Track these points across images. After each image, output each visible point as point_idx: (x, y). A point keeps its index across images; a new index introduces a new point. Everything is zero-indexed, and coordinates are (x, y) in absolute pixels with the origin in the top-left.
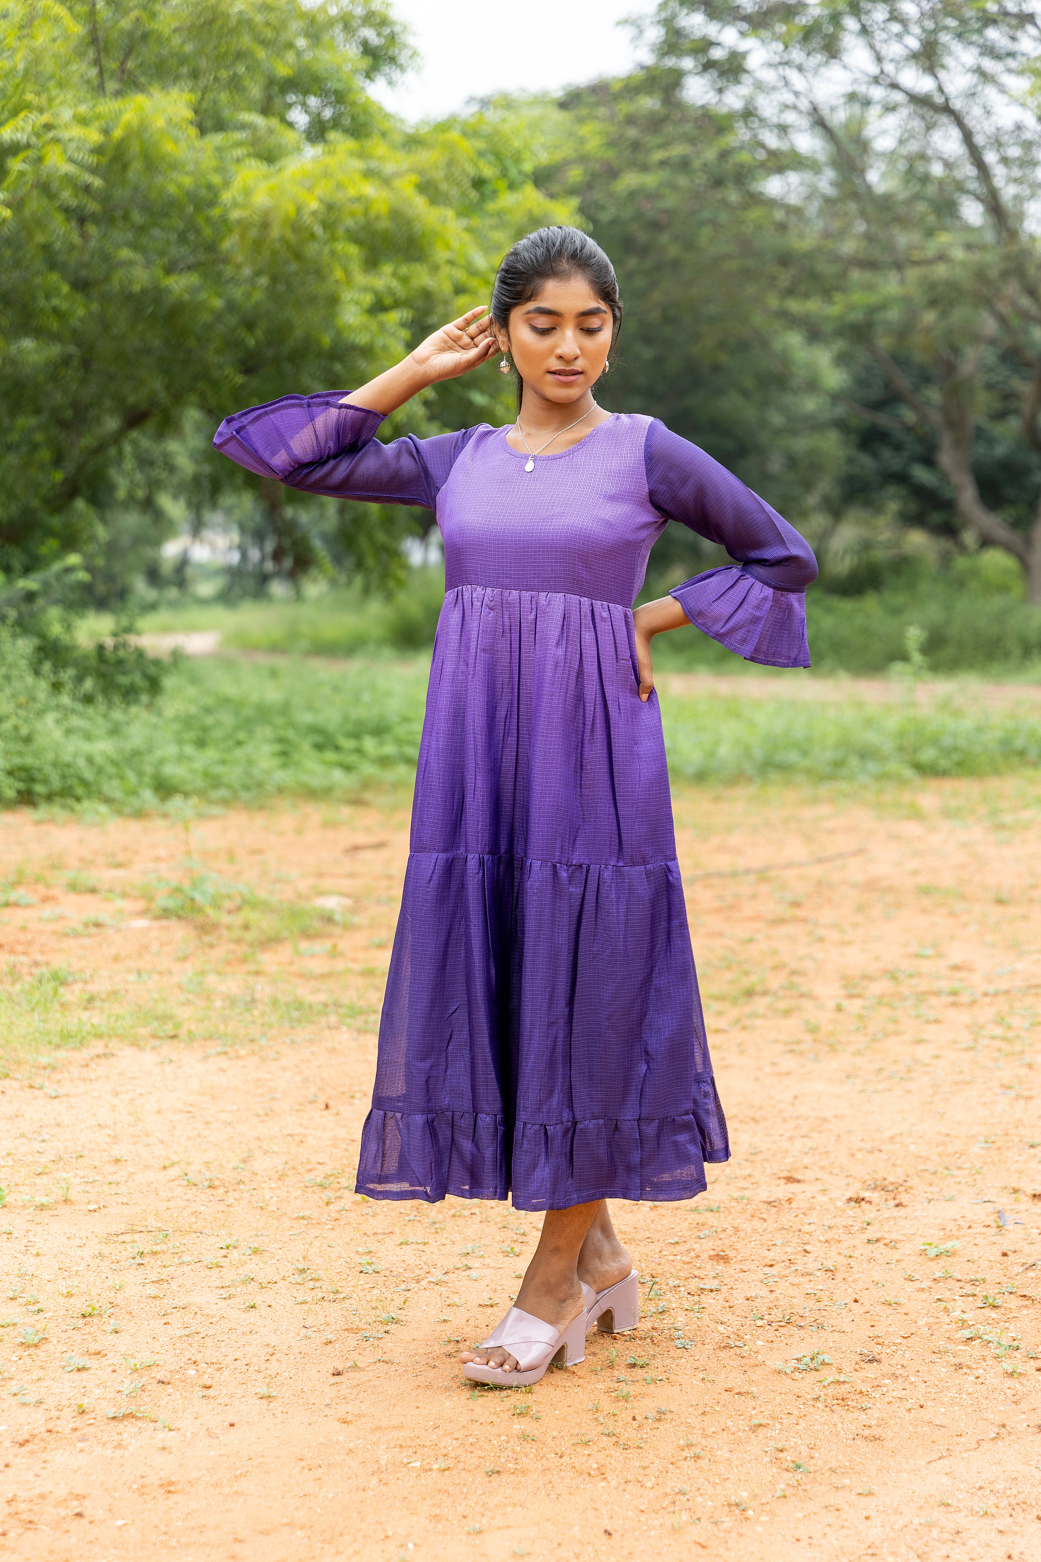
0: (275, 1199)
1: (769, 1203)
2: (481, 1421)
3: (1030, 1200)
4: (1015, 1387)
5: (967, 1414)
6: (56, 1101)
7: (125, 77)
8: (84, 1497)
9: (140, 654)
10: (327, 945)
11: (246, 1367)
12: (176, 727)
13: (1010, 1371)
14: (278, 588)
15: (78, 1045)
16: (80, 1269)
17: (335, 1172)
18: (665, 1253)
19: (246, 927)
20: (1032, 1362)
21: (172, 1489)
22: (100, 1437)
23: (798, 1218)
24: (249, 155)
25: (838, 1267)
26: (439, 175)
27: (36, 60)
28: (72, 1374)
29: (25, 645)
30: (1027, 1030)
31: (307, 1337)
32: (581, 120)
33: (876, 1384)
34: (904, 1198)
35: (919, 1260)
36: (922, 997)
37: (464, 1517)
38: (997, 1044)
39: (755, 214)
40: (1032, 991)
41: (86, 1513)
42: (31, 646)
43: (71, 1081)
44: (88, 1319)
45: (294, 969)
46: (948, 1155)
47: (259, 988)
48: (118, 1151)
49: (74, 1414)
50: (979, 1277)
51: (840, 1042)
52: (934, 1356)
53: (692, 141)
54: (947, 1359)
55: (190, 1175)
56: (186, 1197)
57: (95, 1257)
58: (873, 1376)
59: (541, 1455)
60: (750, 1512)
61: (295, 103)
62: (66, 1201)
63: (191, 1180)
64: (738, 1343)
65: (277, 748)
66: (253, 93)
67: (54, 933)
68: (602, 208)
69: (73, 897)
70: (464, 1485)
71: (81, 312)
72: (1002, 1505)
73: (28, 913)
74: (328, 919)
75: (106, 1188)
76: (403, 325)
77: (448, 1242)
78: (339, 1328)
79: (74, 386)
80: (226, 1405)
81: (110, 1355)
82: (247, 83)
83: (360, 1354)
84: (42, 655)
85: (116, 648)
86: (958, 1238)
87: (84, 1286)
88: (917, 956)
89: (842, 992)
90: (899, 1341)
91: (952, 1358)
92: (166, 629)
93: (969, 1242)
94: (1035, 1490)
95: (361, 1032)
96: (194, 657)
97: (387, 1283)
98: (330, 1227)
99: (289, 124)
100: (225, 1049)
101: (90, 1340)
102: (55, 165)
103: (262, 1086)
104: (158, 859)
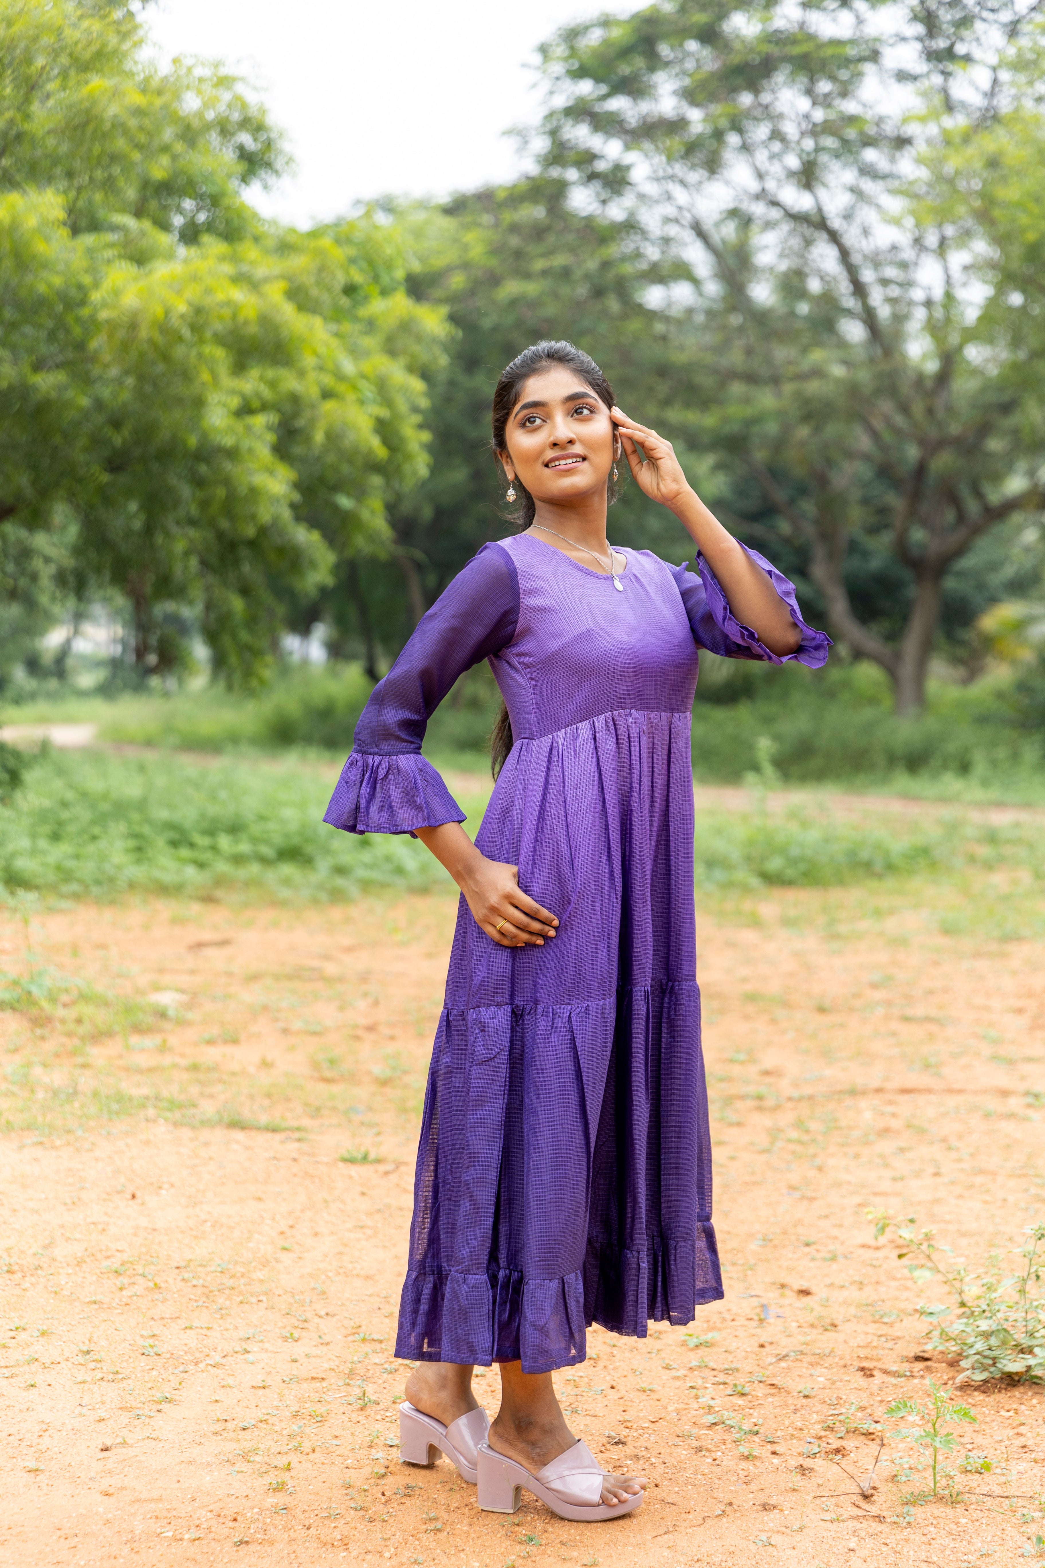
0: (71, 1284)
2: (237, 1495)
3: (795, 1295)
4: (748, 1469)
5: (698, 1493)
7: (2, 174)
10: (157, 1039)
11: (19, 1442)
12: (29, 821)
13: (746, 1454)
17: (131, 1259)
19: (79, 1021)
20: (769, 1446)
24: (120, 257)
25: (601, 1355)
26: (309, 280)
30: (824, 1134)
31: (81, 1415)
32: (466, 227)
33: (619, 1464)
35: (679, 1349)
36: (729, 1100)
38: (791, 1147)
39: (635, 325)
40: (836, 1097)
45: (122, 1062)
47: (82, 1080)
50: (733, 1366)
52: (677, 1440)
53: (574, 251)
54: (690, 1442)
59: (290, 1526)
61: (170, 205)
65: (131, 843)
66: (127, 195)
68: (484, 315)
70: (212, 1554)
74: (162, 1014)
76: (269, 428)
77: (231, 1327)
78: (113, 1407)
82: (121, 183)
83: (130, 1431)
86: (720, 1330)
88: (730, 1060)
90: (646, 1425)
91: (694, 1442)
92: (43, 720)
93: (730, 1334)
94: (749, 1563)
95: (176, 1124)
96: (63, 750)
97: (166, 1365)
98: (119, 1311)
99: (164, 226)
100: (42, 1139)
103: (73, 1176)
104: (2, 952)
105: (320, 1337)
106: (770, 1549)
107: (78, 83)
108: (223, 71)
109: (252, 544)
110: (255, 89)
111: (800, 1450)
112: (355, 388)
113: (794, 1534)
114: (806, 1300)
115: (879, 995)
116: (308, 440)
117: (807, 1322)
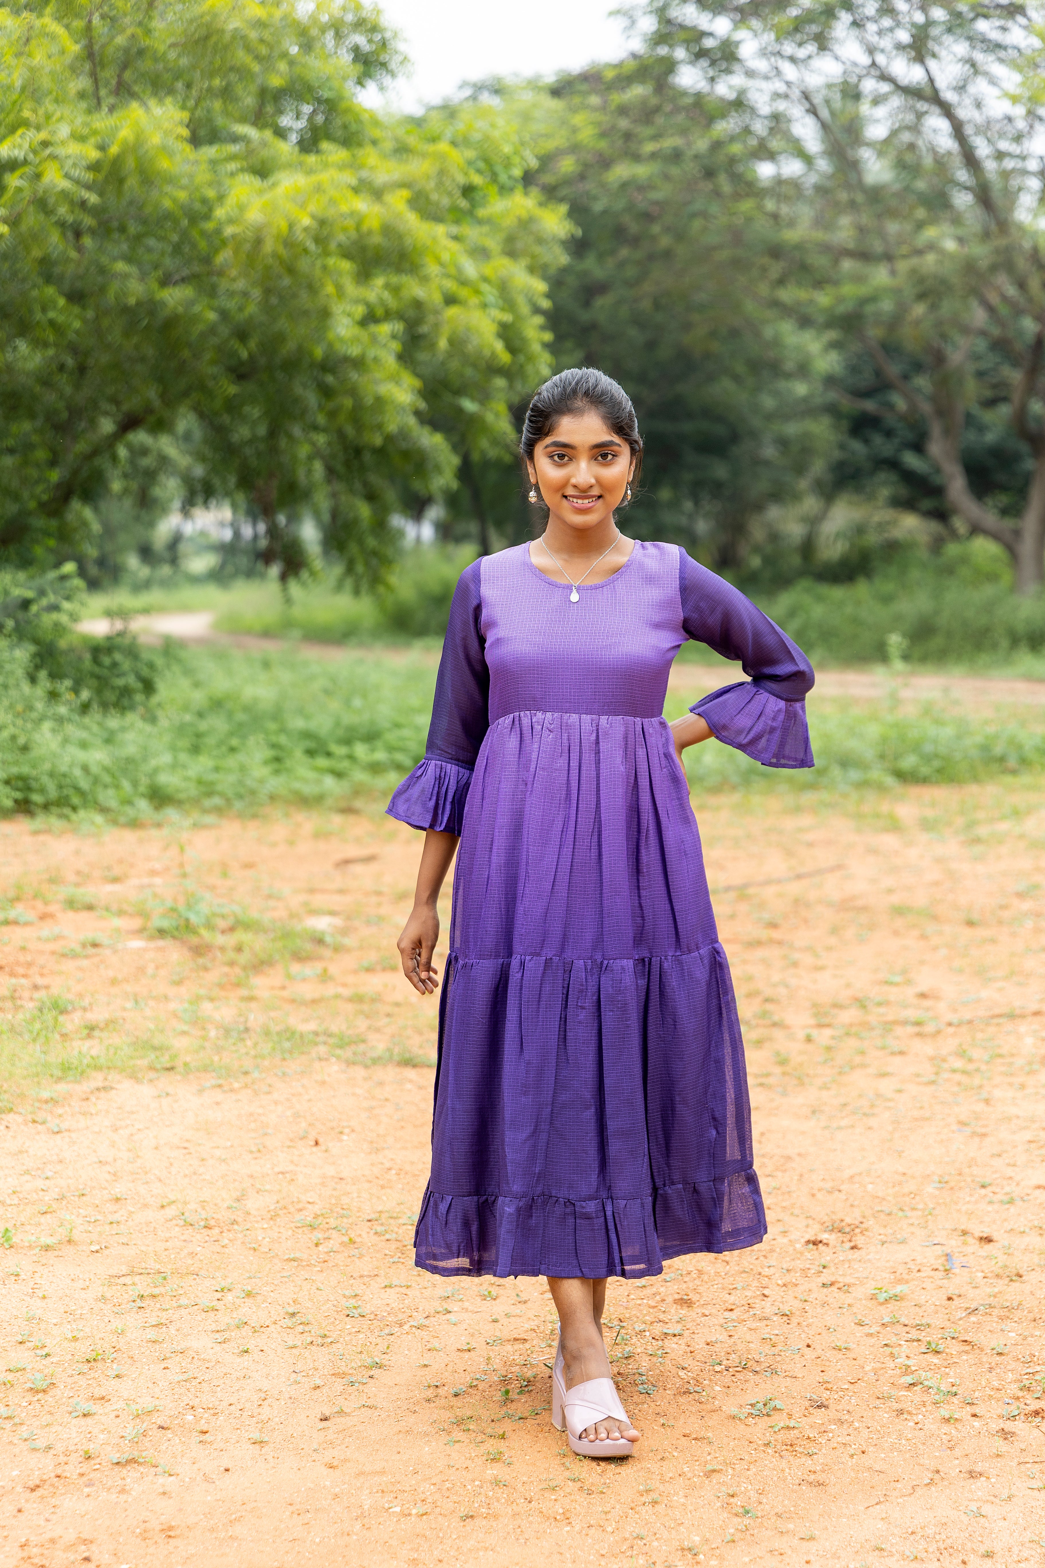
0: (268, 1239)
2: (457, 1466)
3: (978, 1242)
4: (951, 1433)
5: (904, 1460)
6: (59, 1136)
7: (122, 89)
8: (91, 1542)
10: (318, 967)
11: (240, 1412)
12: (170, 735)
13: (947, 1417)
15: (78, 1077)
16: (84, 1312)
17: (324, 1211)
18: (632, 1297)
19: (239, 949)
20: (968, 1408)
21: (172, 1533)
22: (105, 1482)
23: (759, 1261)
24: (242, 170)
25: (794, 1311)
26: (430, 185)
27: (33, 77)
28: (78, 1419)
29: (22, 654)
30: (988, 1063)
31: (297, 1382)
32: (574, 110)
33: (823, 1429)
34: (860, 1240)
35: (870, 1305)
36: (889, 1026)
37: (440, 1561)
38: (957, 1077)
39: (746, 206)
40: (995, 1021)
41: (93, 1558)
42: (29, 653)
43: (72, 1115)
44: (92, 1364)
45: (285, 994)
46: (904, 1195)
47: (252, 1015)
48: (119, 1189)
49: (80, 1459)
50: (924, 1322)
51: (808, 1075)
52: (878, 1402)
53: (684, 132)
54: (890, 1404)
55: (187, 1214)
56: (183, 1238)
57: (97, 1300)
58: (820, 1422)
59: (512, 1499)
60: (701, 1557)
61: (287, 109)
62: (69, 1241)
63: (188, 1220)
64: (697, 1389)
65: (269, 753)
66: (246, 103)
67: (53, 953)
68: (595, 198)
69: (71, 915)
70: (441, 1530)
71: (77, 324)
72: (931, 1550)
73: (27, 932)
74: (319, 941)
75: (107, 1227)
76: (394, 337)
77: (429, 1284)
78: (326, 1373)
79: (68, 390)
80: (222, 1450)
81: (113, 1400)
82: (240, 92)
83: (346, 1399)
84: (39, 663)
86: (907, 1282)
87: (88, 1330)
88: (886, 983)
89: (812, 1021)
90: (846, 1386)
91: (894, 1404)
93: (917, 1286)
94: (962, 1534)
95: (350, 1063)
97: (372, 1327)
98: (319, 1269)
99: (281, 133)
100: (220, 1082)
101: (95, 1385)
102: (52, 181)
103: (255, 1121)
104: (153, 873)
105: (518, 1295)
106: (982, 1520)
109: (381, 452)
111: (999, 1411)
112: (477, 292)
113: (1003, 1503)
114: (989, 1247)
115: (1026, 905)
116: (433, 346)
117: (992, 1272)
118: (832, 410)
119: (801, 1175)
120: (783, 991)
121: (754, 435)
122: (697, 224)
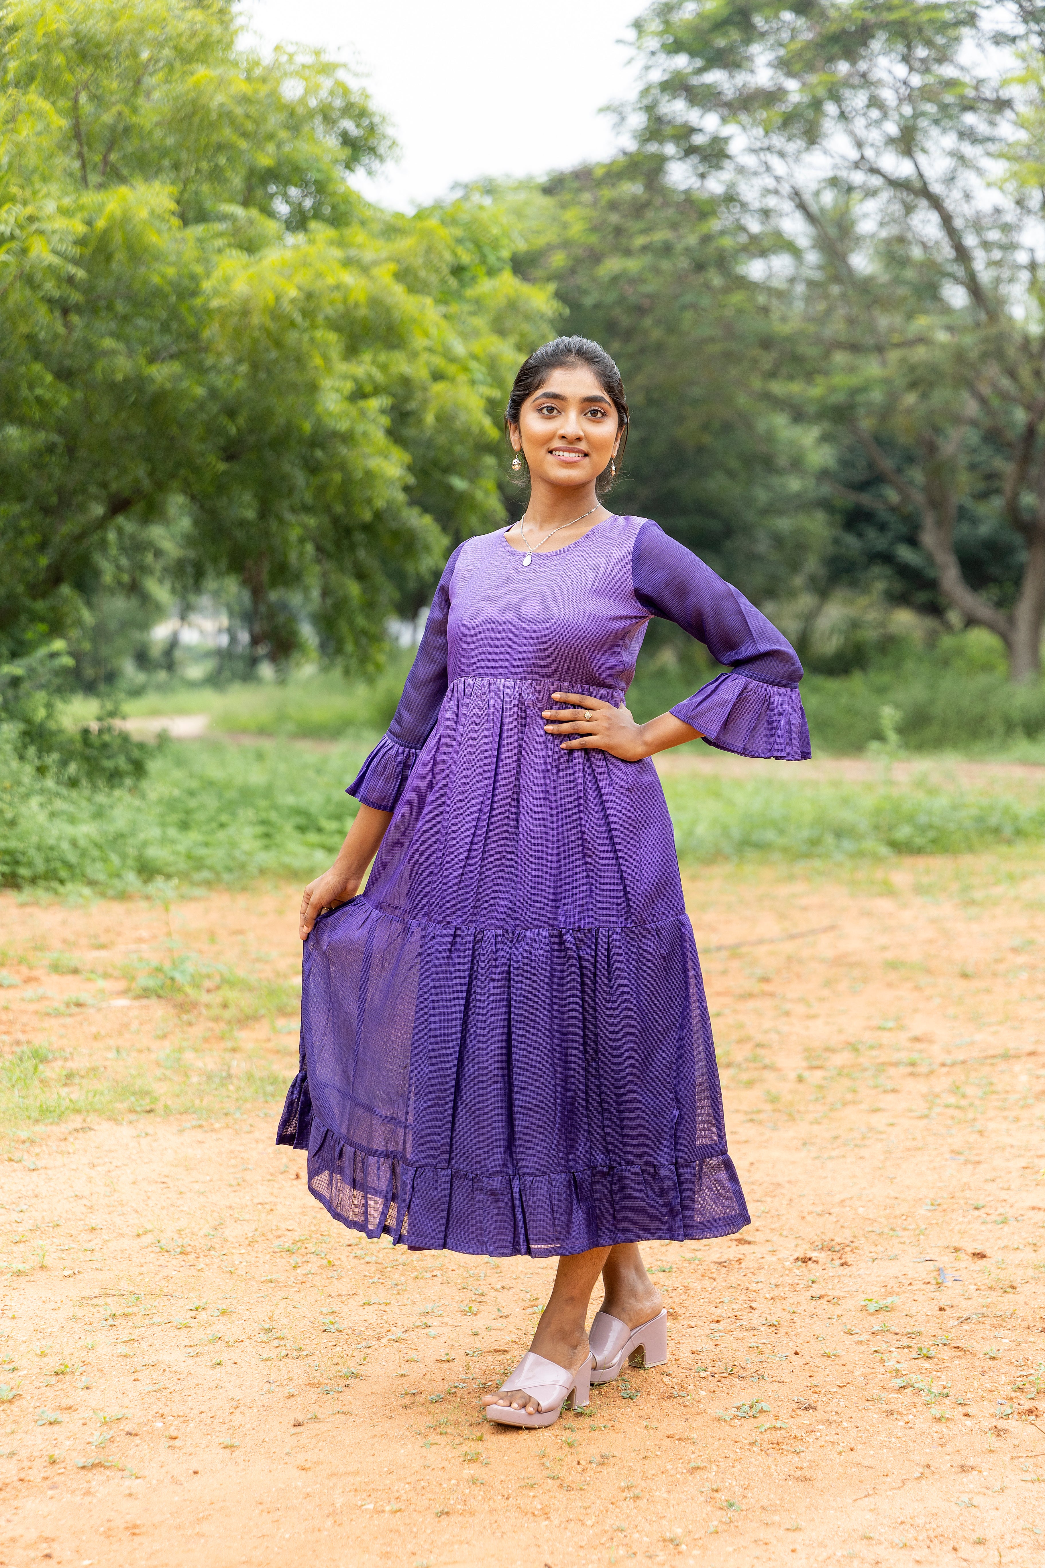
0: (245, 1264)
1: (720, 1263)
2: (433, 1467)
3: (970, 1259)
4: (942, 1431)
5: (894, 1456)
6: (35, 1173)
7: (108, 169)
8: (53, 1540)
9: (125, 738)
11: (211, 1419)
12: (158, 809)
13: (938, 1416)
14: (266, 670)
15: (56, 1120)
16: (54, 1330)
17: (302, 1238)
19: (225, 1006)
20: (960, 1408)
21: (137, 1531)
22: (69, 1485)
23: (747, 1278)
24: (230, 245)
25: (782, 1322)
26: (417, 262)
27: (20, 152)
28: (44, 1427)
29: (11, 730)
30: (982, 1099)
31: (269, 1392)
32: (564, 206)
33: (811, 1429)
34: (850, 1258)
35: (859, 1314)
36: (881, 1068)
37: (413, 1554)
38: (951, 1112)
39: (737, 298)
40: (989, 1061)
41: (55, 1555)
42: (16, 731)
43: (49, 1154)
44: (61, 1376)
45: (270, 1045)
46: (895, 1217)
47: (234, 1063)
48: (94, 1220)
49: (45, 1464)
50: (915, 1329)
51: (798, 1112)
52: (867, 1404)
53: (674, 226)
54: (880, 1406)
55: (163, 1242)
56: (158, 1263)
57: (68, 1319)
58: (808, 1422)
59: (489, 1497)
60: (684, 1547)
61: (276, 193)
62: (41, 1267)
63: (164, 1247)
64: (681, 1393)
65: (260, 830)
66: (234, 184)
67: (36, 1013)
68: (586, 292)
69: (55, 978)
70: (415, 1525)
71: (64, 401)
72: (921, 1538)
73: (11, 994)
75: (81, 1255)
76: (383, 411)
77: (409, 1302)
78: (301, 1383)
79: (57, 472)
80: (191, 1454)
81: (81, 1409)
82: (229, 173)
83: (320, 1406)
84: (28, 740)
85: (101, 732)
86: (898, 1294)
87: (58, 1346)
88: (879, 1028)
89: (805, 1064)
90: (835, 1390)
91: (884, 1405)
92: (155, 713)
93: (909, 1298)
94: (953, 1523)
96: (180, 740)
97: (349, 1341)
98: (296, 1289)
99: (270, 214)
100: (200, 1122)
101: (62, 1396)
102: (38, 256)
103: (236, 1157)
104: (140, 940)
105: (499, 1310)
106: (974, 1510)
107: (184, 73)
108: (326, 58)
109: (366, 528)
110: (356, 75)
111: (992, 1411)
112: (466, 369)
113: (996, 1495)
114: (982, 1262)
115: (1021, 960)
116: (420, 422)
117: (984, 1285)
118: (825, 504)
119: (791, 1200)
120: (774, 1037)
121: (747, 530)
122: (688, 316)
